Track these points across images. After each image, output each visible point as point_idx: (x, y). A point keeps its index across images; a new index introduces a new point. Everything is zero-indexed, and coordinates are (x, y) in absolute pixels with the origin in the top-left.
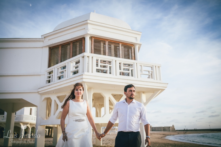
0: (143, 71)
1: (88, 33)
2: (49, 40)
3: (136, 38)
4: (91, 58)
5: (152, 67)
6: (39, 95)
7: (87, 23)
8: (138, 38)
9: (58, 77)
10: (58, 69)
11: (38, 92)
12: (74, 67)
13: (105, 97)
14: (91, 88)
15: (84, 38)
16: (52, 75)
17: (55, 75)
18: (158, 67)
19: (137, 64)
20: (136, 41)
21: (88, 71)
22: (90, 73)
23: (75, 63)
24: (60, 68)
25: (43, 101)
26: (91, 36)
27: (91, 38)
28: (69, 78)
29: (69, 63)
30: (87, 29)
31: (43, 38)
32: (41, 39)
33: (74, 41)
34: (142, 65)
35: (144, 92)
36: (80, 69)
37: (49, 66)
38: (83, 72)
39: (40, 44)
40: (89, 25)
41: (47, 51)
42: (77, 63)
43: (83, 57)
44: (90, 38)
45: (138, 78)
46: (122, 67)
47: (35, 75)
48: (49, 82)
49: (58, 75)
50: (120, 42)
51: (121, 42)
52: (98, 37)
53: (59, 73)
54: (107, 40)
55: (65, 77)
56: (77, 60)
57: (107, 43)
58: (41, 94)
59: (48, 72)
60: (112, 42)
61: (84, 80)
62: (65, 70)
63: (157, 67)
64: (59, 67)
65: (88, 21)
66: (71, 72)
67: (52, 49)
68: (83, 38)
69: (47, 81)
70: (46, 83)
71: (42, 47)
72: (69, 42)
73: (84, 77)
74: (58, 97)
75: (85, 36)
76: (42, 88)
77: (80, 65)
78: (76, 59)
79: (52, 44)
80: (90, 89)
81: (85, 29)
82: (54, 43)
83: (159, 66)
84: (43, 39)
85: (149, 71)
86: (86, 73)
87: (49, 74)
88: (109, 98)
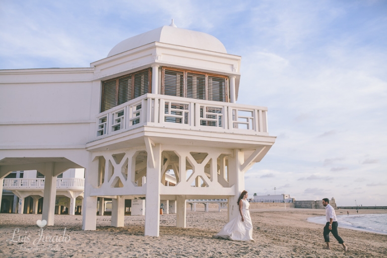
0: (238, 119)
1: (156, 61)
2: (101, 70)
3: (233, 65)
4: (157, 101)
5: (252, 112)
6: (88, 152)
7: (155, 47)
8: (234, 66)
9: (113, 127)
10: (113, 114)
11: (86, 148)
12: (134, 113)
13: (180, 157)
14: (159, 144)
15: (151, 69)
16: (106, 124)
17: (110, 124)
18: (262, 111)
19: (229, 108)
20: (233, 71)
21: (153, 121)
22: (156, 124)
23: (135, 107)
24: (116, 113)
25: (93, 161)
26: (161, 65)
27: (161, 68)
28: (127, 130)
29: (127, 107)
30: (155, 55)
31: (93, 67)
32: (90, 69)
33: (136, 72)
34: (237, 109)
35: (240, 150)
36: (142, 117)
37: (102, 110)
38: (146, 121)
39: (89, 77)
40: (157, 49)
41: (98, 87)
42: (139, 107)
43: (147, 99)
44: (159, 68)
45: (228, 129)
46: (205, 113)
47: (81, 123)
48: (102, 133)
49: (113, 124)
50: (205, 73)
51: (208, 73)
52: (172, 67)
53: (114, 121)
54: (186, 70)
55: (122, 128)
56: (138, 103)
57: (185, 75)
58: (90, 151)
59: (100, 119)
60: (194, 73)
61: (146, 134)
62: (123, 118)
63: (260, 112)
64: (114, 113)
65: (157, 44)
66: (131, 121)
67: (107, 84)
68: (149, 68)
69: (99, 131)
70: (98, 135)
71: (92, 81)
72: (130, 74)
73: (146, 129)
74: (114, 156)
75: (152, 66)
76: (91, 142)
77: (142, 110)
78: (136, 102)
79: (105, 76)
80: (156, 145)
81: (151, 54)
82: (108, 75)
83: (264, 109)
84: (93, 69)
85: (247, 118)
86: (149, 124)
87: (101, 121)
88: (187, 157)
